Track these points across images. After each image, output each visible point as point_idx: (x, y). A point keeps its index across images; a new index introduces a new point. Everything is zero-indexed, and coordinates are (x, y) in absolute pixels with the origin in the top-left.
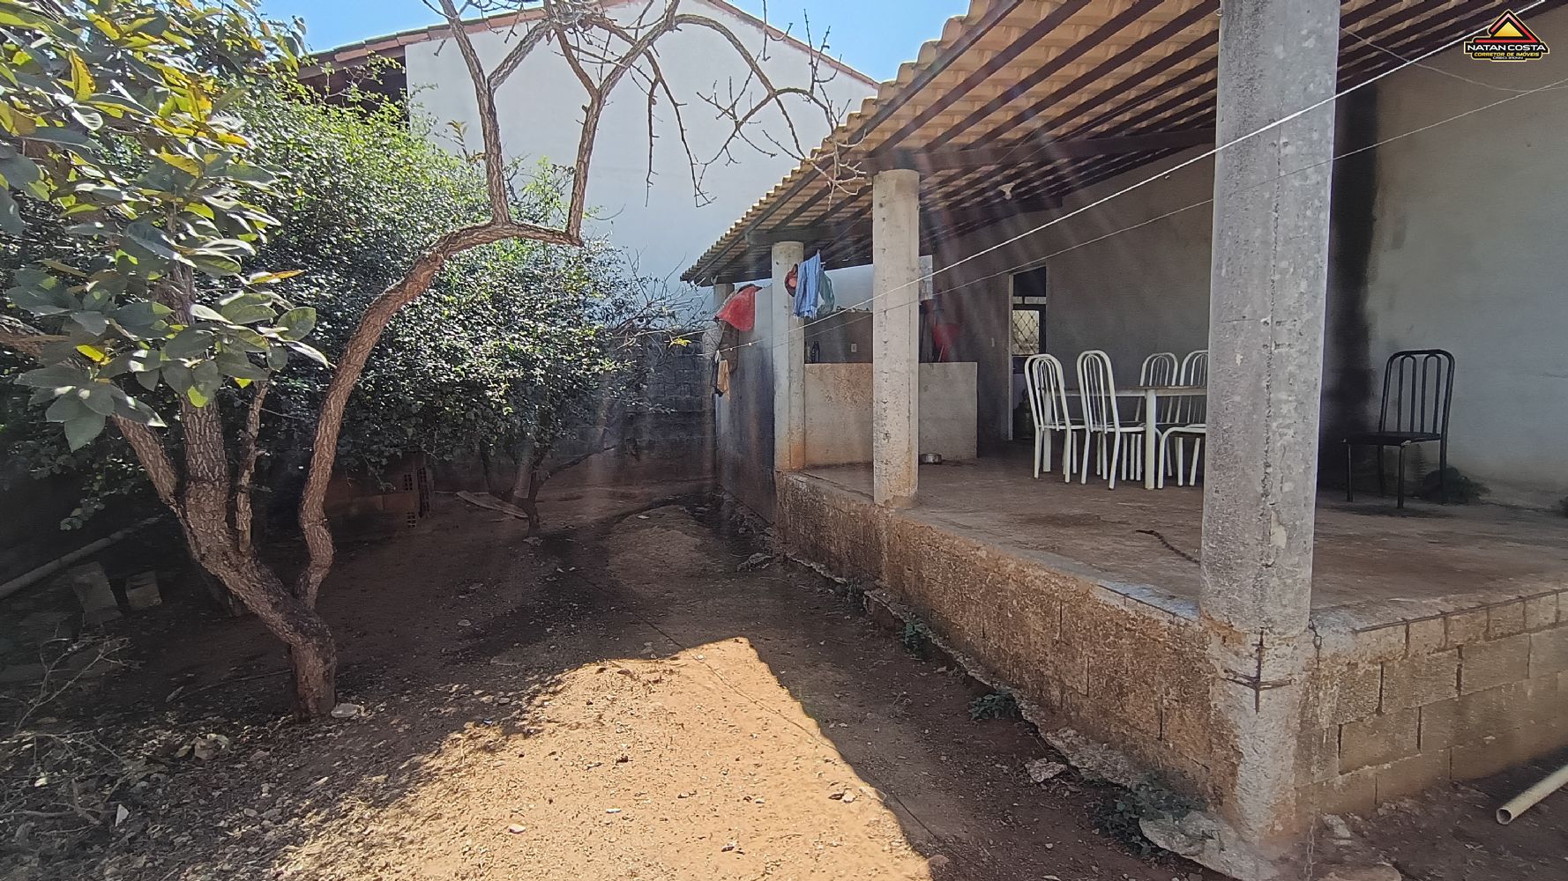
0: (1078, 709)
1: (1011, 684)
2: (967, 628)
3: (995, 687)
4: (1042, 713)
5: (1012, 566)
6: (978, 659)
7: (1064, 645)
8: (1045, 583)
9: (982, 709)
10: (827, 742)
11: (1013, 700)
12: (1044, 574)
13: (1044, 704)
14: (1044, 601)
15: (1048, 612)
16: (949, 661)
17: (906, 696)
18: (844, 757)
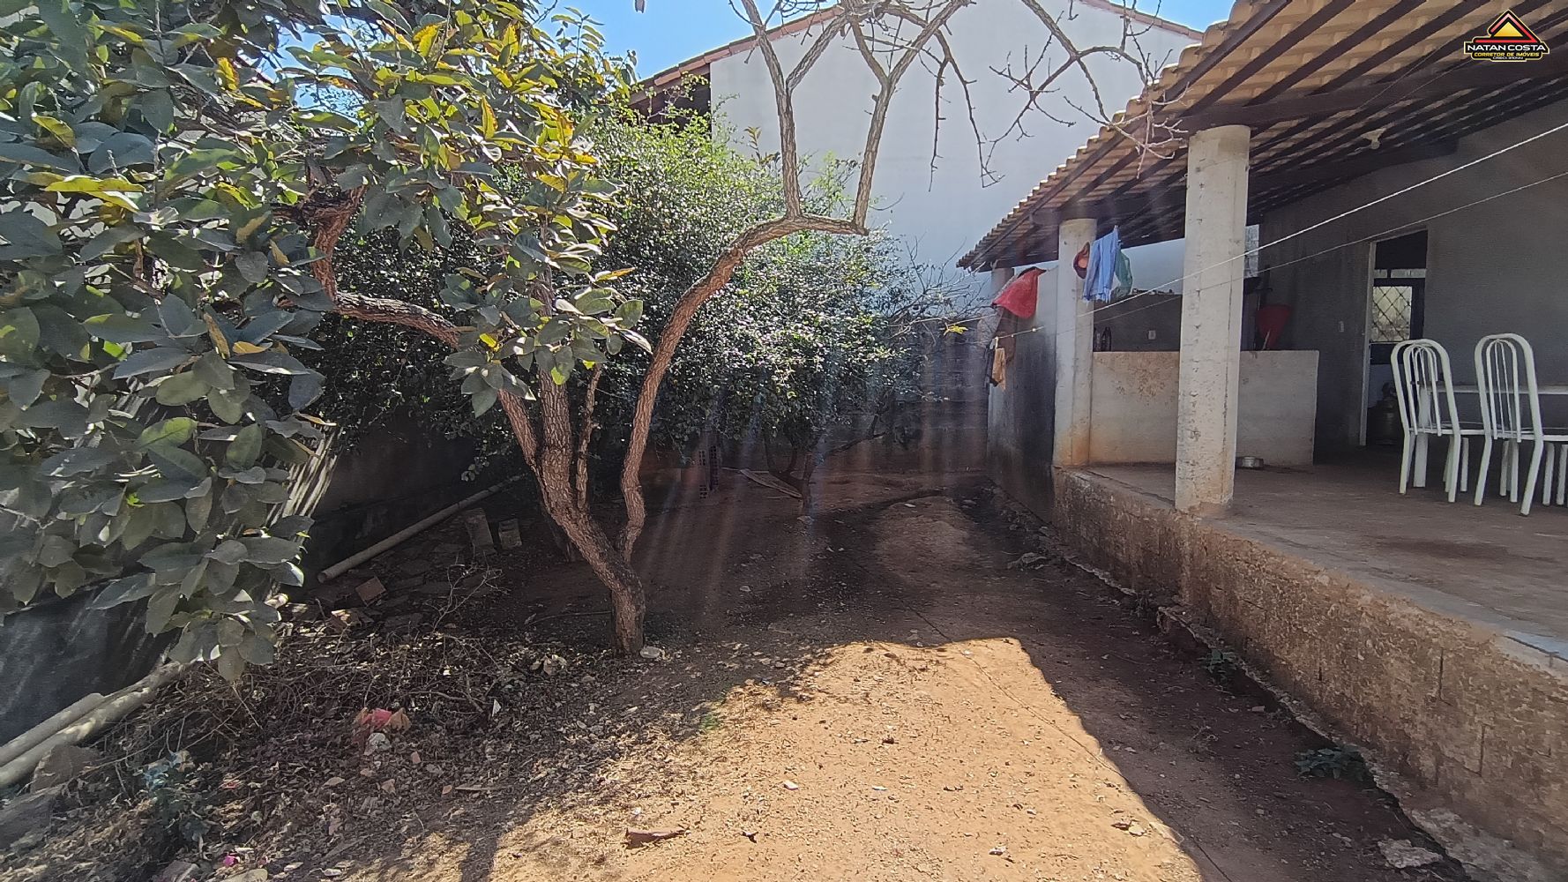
0: (1462, 788)
1: (1359, 741)
2: (1295, 666)
3: (1334, 739)
4: (1406, 785)
5: (1368, 598)
6: (1311, 705)
7: (1445, 704)
8: (1418, 625)
9: (1315, 763)
10: (1110, 764)
11: (1362, 760)
12: (1417, 612)
13: (1408, 772)
14: (1416, 648)
15: (1422, 661)
16: (1270, 701)
17: (1209, 731)
18: (1130, 784)
